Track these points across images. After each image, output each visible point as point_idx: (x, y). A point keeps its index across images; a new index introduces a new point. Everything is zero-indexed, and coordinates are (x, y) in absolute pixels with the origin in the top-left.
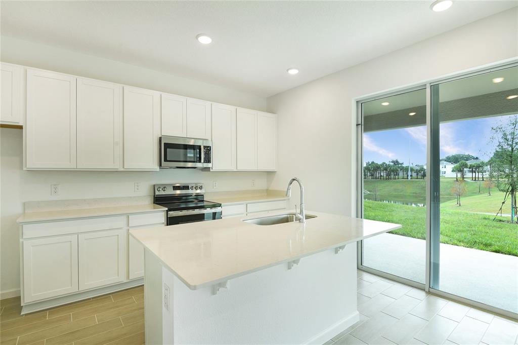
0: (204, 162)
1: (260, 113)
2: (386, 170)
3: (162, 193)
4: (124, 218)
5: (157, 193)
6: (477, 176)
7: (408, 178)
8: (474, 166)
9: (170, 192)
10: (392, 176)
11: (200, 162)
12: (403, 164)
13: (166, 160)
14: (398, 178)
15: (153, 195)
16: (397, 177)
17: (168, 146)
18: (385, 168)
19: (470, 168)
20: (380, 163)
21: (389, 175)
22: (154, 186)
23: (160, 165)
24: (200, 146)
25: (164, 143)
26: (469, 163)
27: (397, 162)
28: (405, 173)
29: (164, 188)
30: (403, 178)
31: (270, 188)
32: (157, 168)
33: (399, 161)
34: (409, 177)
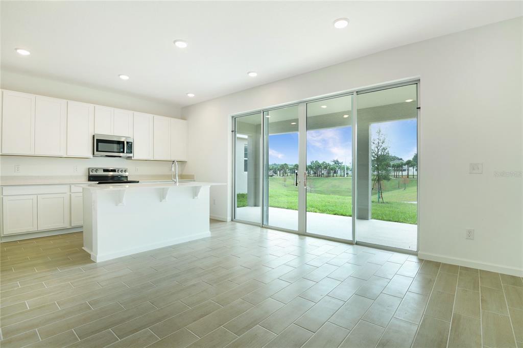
0: (127, 153)
1: (173, 120)
2: (326, 168)
3: (94, 173)
4: (67, 187)
5: (91, 173)
6: (396, 174)
7: (344, 176)
8: (395, 166)
9: (101, 173)
10: (332, 174)
11: (123, 152)
12: (342, 163)
13: (97, 151)
14: (337, 176)
15: (88, 175)
16: (335, 175)
17: (99, 141)
18: (326, 166)
19: (393, 167)
20: (321, 162)
21: (329, 173)
22: (89, 169)
23: (94, 154)
24: (124, 142)
25: (97, 140)
26: (392, 163)
27: (337, 161)
28: (342, 171)
29: (97, 170)
30: (341, 176)
31: (184, 174)
32: (91, 156)
33: (339, 160)
34: (346, 175)
